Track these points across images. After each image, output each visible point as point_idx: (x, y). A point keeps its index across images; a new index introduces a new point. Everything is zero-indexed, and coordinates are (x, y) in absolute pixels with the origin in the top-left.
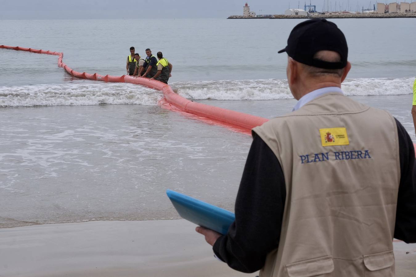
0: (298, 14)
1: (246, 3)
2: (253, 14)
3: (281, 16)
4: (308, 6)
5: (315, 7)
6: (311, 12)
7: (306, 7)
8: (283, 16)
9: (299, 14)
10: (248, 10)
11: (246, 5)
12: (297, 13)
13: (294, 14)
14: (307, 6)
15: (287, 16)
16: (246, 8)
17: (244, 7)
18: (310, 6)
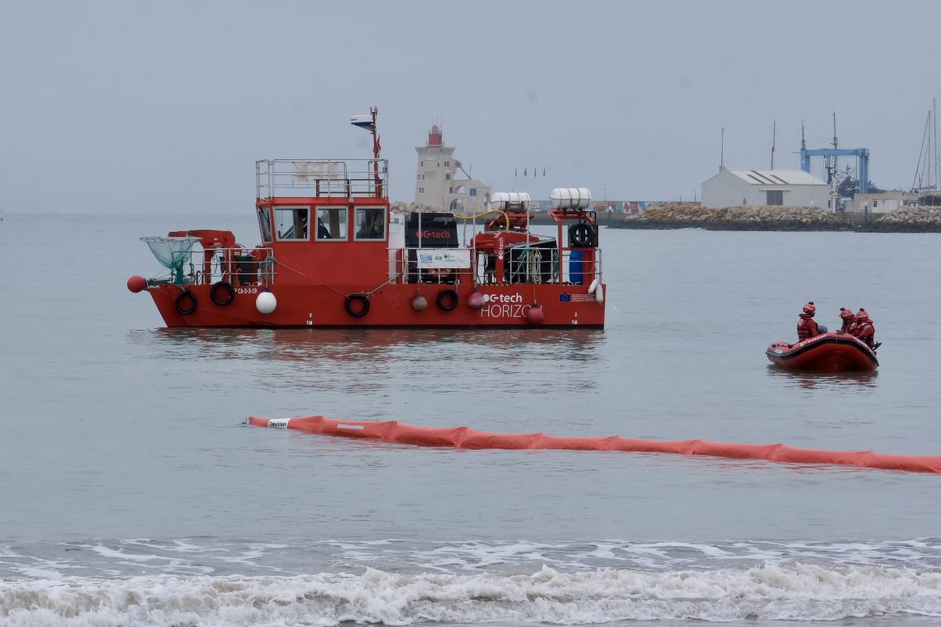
0: (781, 203)
1: (435, 128)
2: (473, 192)
3: (680, 207)
4: (825, 153)
5: (864, 156)
6: (847, 189)
7: (808, 157)
8: (695, 213)
9: (791, 202)
10: (448, 171)
11: (436, 138)
12: (775, 197)
13: (757, 203)
14: (817, 153)
15: (726, 211)
16: (431, 158)
17: (420, 150)
18: (832, 153)
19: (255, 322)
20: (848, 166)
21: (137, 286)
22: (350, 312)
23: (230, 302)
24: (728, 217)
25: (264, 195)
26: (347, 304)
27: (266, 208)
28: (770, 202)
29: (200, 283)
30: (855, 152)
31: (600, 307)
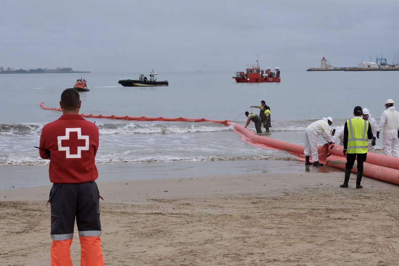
1: (323, 57)
2: (329, 66)
4: (380, 59)
5: (386, 60)
6: (382, 64)
7: (377, 60)
8: (356, 69)
9: (371, 67)
10: (325, 63)
12: (369, 66)
13: (366, 67)
14: (379, 59)
15: (361, 68)
17: (321, 60)
18: (381, 59)
19: (247, 81)
20: (383, 61)
21: (233, 78)
22: (256, 81)
23: (244, 80)
24: (361, 69)
25: (247, 68)
26: (256, 80)
27: (247, 70)
28: (368, 67)
29: (239, 77)
30: (384, 59)
31: (280, 80)
